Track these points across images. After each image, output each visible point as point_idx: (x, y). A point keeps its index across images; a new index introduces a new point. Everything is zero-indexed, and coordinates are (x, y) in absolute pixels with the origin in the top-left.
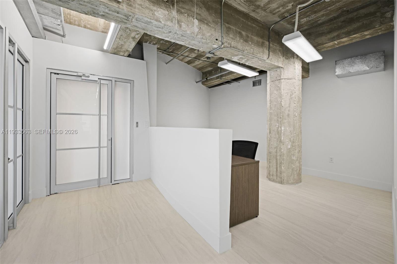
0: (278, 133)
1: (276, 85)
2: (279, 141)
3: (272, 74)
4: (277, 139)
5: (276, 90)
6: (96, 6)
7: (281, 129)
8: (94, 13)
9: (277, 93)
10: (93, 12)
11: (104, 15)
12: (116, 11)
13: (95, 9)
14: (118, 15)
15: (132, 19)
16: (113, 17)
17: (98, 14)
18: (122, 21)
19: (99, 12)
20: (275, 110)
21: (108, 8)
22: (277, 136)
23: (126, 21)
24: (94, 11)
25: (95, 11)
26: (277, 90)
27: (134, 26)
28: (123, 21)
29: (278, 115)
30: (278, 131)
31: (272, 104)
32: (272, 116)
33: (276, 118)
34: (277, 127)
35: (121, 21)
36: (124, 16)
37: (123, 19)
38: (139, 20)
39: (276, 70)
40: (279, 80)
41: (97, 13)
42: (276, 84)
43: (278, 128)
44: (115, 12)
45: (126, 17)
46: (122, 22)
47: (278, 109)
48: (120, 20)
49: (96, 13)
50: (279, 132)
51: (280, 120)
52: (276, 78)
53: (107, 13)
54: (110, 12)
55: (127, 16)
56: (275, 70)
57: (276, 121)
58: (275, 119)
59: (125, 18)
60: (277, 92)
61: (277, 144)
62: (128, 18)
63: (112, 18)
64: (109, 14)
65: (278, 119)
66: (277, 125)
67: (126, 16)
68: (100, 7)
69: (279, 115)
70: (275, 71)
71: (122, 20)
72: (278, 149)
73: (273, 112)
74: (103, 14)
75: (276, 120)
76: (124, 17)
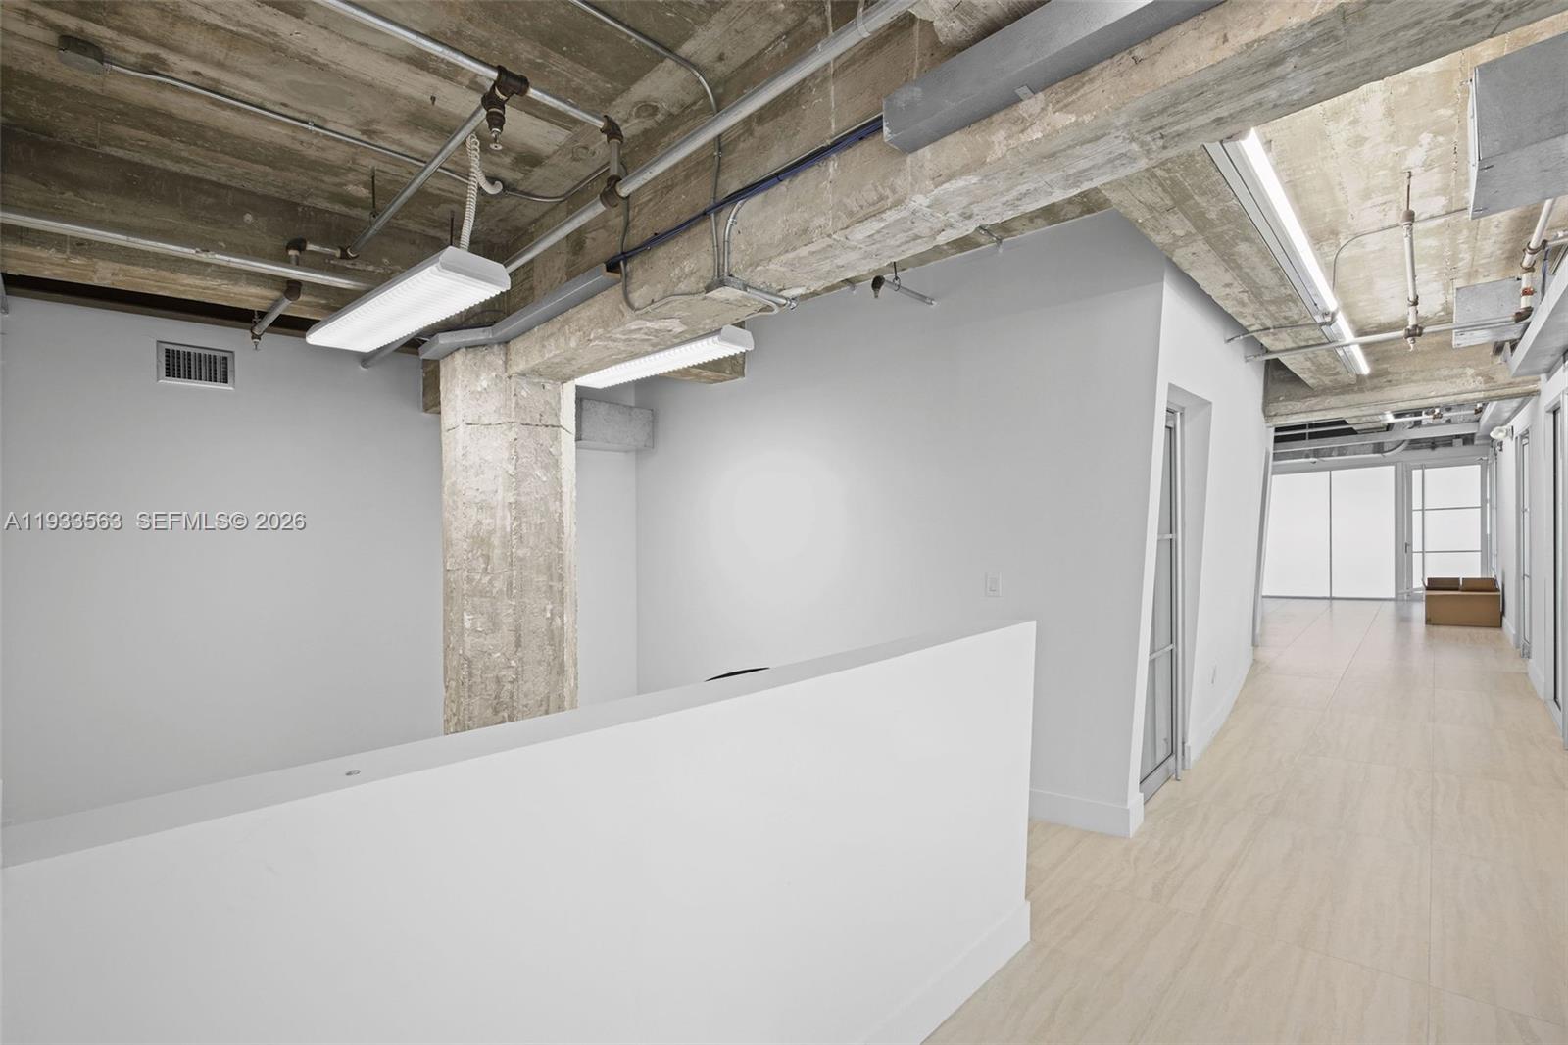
0: (552, 639)
1: (542, 445)
2: (554, 672)
3: (524, 393)
4: (549, 664)
5: (539, 464)
6: (1330, 76)
7: (563, 621)
8: (1329, 37)
9: (544, 479)
10: (1336, 39)
11: (1273, 70)
12: (1234, 121)
13: (1331, 58)
14: (1213, 115)
15: (1142, 144)
16: (1222, 93)
17: (1305, 49)
18: (1172, 110)
19: (1307, 59)
20: (537, 546)
21: (1275, 106)
22: (549, 650)
23: (1156, 122)
24: (1331, 48)
25: (1324, 50)
26: (545, 467)
27: (1103, 136)
28: (1165, 114)
29: (549, 567)
30: (552, 631)
31: (526, 522)
32: (526, 574)
33: (543, 578)
34: (549, 615)
35: (1174, 105)
36: (1188, 130)
37: (1176, 118)
38: (1118, 162)
39: (539, 383)
40: (553, 427)
41: (1314, 50)
42: (541, 442)
43: (552, 618)
44: (1231, 115)
45: (1174, 134)
46: (1164, 110)
47: (551, 543)
48: (1180, 108)
49: (1316, 46)
50: (556, 632)
51: (557, 586)
52: (541, 415)
53: (1262, 86)
54: (1249, 100)
55: (1173, 138)
56: (536, 381)
57: (545, 592)
58: (541, 584)
59: (1175, 129)
60: (545, 475)
61: (548, 684)
62: (1162, 137)
63: (1223, 87)
64: (1251, 90)
65: (550, 583)
66: (549, 607)
67: (1179, 135)
68: (1309, 85)
69: (553, 569)
70: (535, 384)
71: (1178, 113)
72: (551, 705)
73: (529, 554)
74: (1278, 71)
75: (544, 589)
76: (1182, 130)
